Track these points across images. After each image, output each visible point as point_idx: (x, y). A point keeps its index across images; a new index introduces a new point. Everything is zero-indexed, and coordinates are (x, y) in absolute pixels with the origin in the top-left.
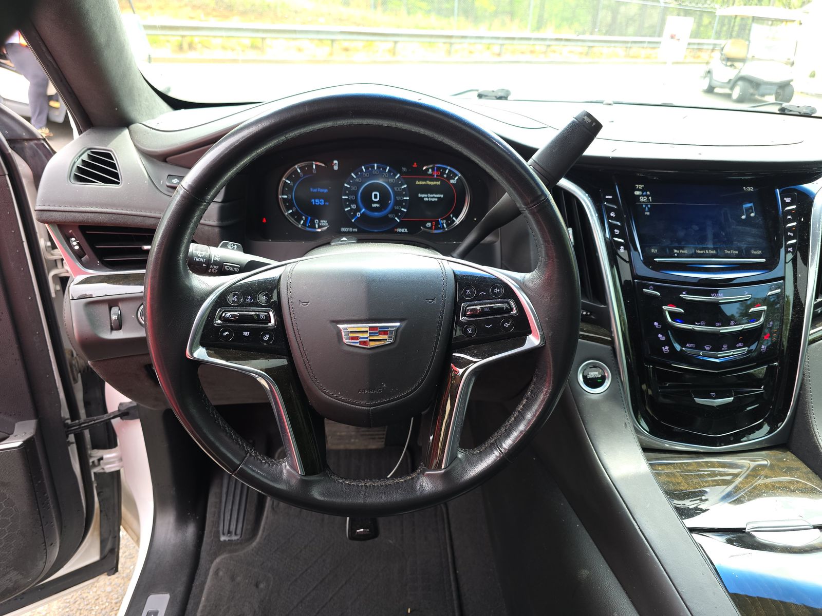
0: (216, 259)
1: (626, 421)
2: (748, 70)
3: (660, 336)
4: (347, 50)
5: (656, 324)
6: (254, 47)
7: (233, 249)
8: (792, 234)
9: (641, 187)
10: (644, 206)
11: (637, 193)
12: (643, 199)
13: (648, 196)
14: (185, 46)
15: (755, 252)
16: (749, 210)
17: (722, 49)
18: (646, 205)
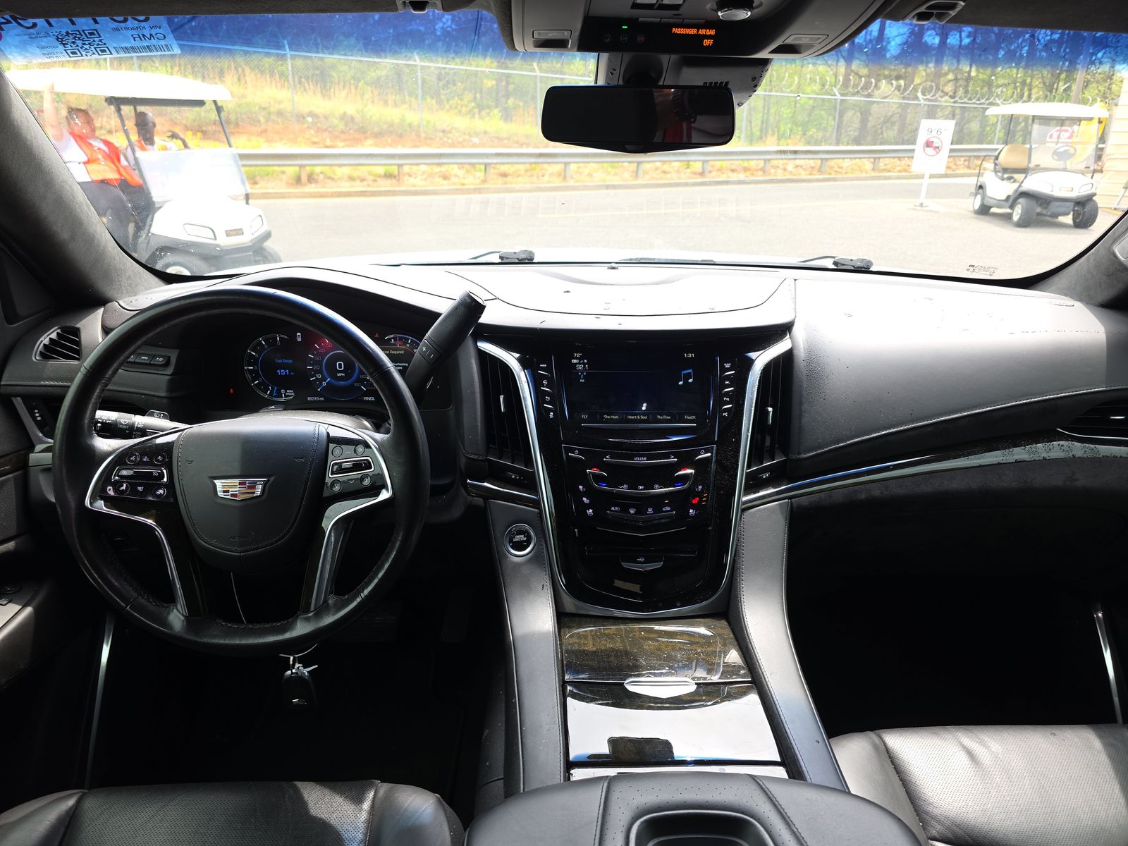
0: (139, 426)
1: (544, 582)
2: (1033, 183)
3: (584, 499)
4: (505, 175)
5: (581, 487)
6: (388, 176)
7: (159, 417)
8: (728, 399)
9: (578, 355)
10: (580, 374)
11: (574, 361)
12: (579, 367)
13: (584, 364)
14: (304, 178)
15: (688, 418)
16: (688, 376)
17: (997, 158)
18: (582, 373)
